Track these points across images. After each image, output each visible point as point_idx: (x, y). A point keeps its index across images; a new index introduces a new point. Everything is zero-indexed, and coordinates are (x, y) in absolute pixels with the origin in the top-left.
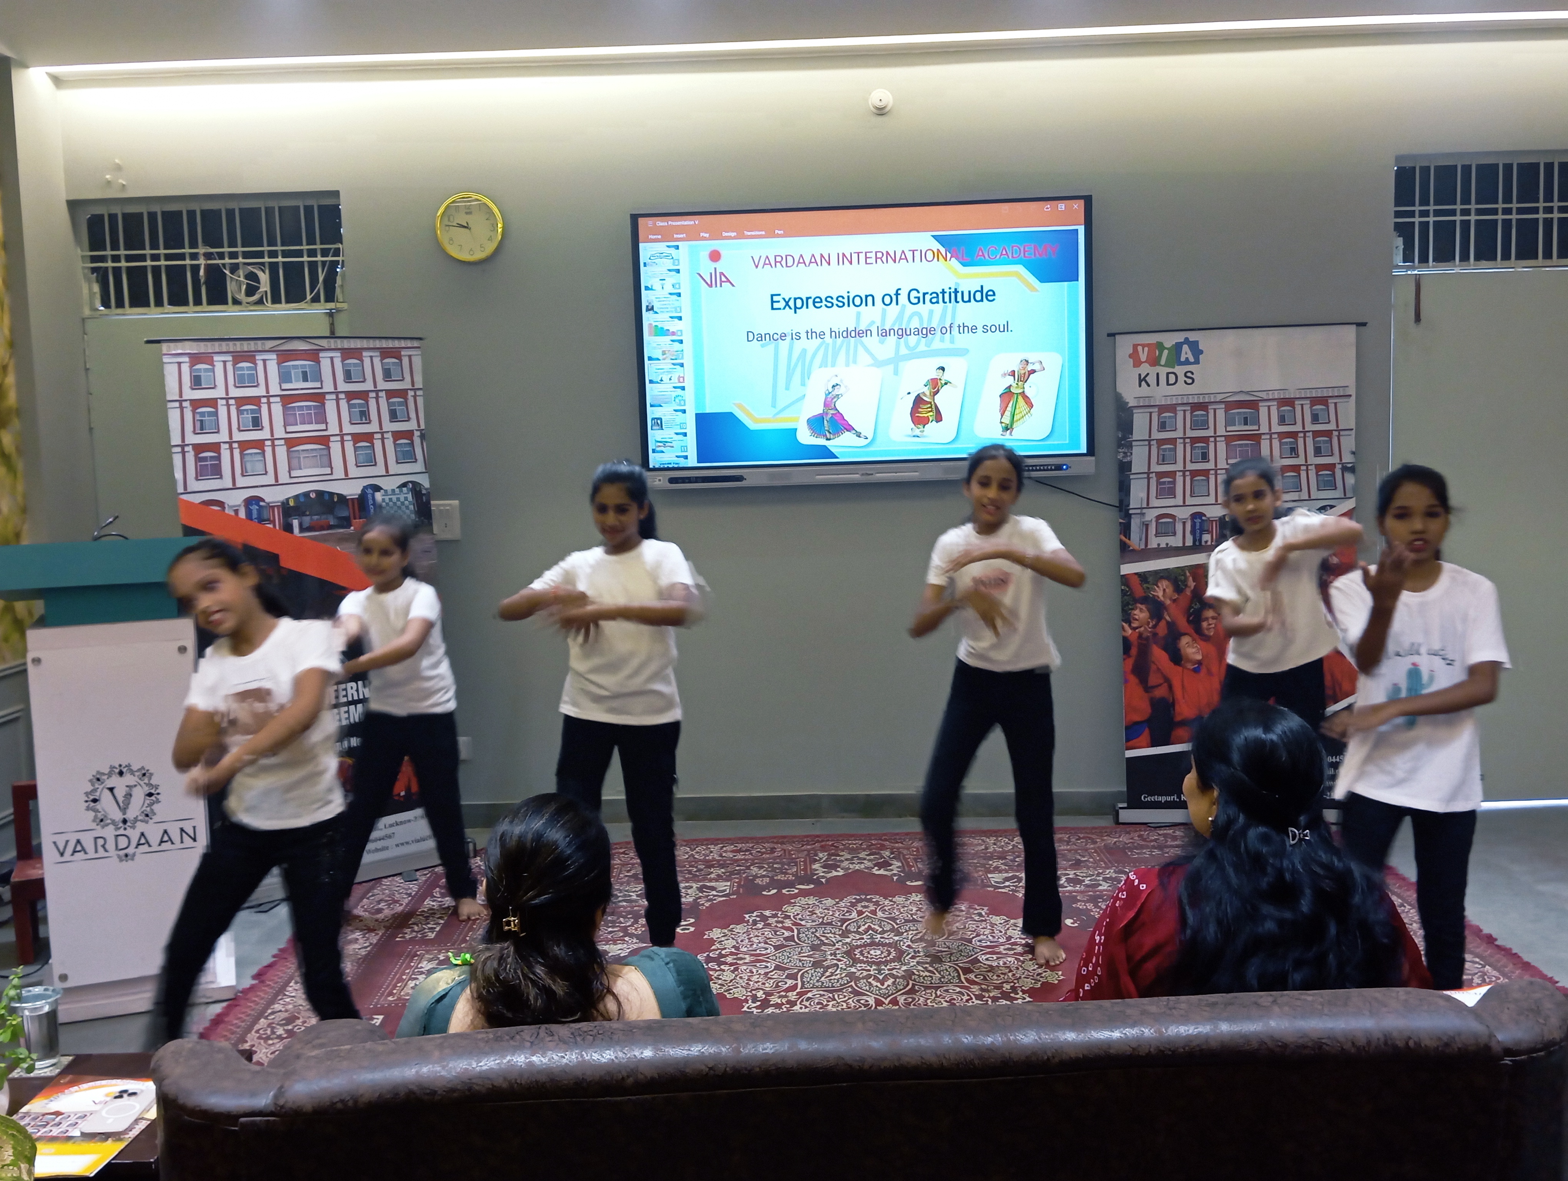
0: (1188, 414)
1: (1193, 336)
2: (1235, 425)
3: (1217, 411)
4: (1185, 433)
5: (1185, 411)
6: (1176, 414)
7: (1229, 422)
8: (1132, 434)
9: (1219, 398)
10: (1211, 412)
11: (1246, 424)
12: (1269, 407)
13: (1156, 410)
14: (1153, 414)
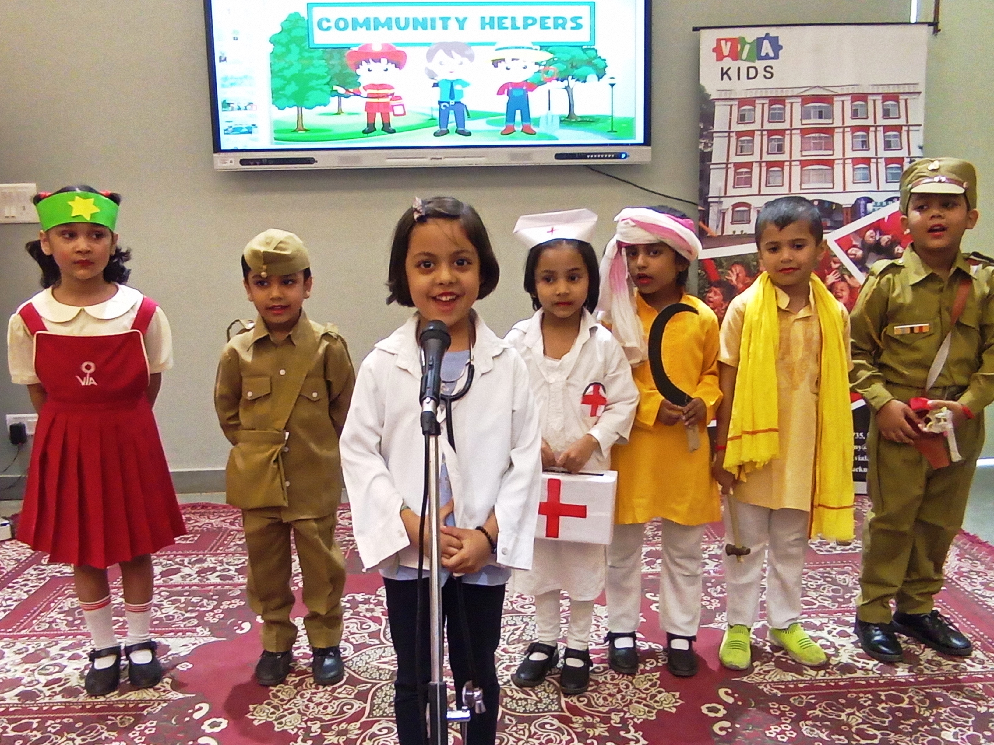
0: (766, 106)
1: (773, 32)
2: (810, 118)
3: (794, 104)
4: (762, 126)
5: (763, 104)
6: (755, 107)
7: (805, 115)
8: (713, 127)
9: (796, 92)
10: (788, 106)
11: (820, 117)
12: (843, 102)
13: (736, 103)
14: (733, 107)
